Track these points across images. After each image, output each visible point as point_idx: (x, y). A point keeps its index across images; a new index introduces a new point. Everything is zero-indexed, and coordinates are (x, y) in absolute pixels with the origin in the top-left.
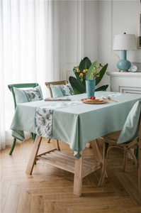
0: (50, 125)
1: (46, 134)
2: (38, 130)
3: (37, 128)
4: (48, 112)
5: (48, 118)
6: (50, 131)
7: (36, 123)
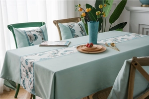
0: (32, 79)
1: (29, 89)
2: (23, 82)
3: (22, 80)
4: (29, 65)
5: (30, 71)
6: (32, 85)
7: (21, 74)
